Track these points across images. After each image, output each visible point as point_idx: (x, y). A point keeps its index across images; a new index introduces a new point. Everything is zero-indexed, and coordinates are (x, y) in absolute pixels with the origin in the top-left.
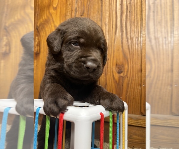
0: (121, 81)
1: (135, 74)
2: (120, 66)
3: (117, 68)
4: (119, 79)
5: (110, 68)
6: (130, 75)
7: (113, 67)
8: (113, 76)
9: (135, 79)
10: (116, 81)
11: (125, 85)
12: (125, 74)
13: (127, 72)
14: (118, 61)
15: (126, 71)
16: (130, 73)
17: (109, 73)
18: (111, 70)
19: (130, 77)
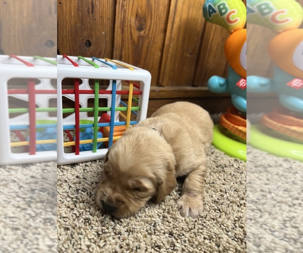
0: (141, 43)
1: (157, 35)
2: (141, 18)
3: (137, 22)
4: (139, 40)
5: (128, 19)
6: (152, 35)
7: (132, 18)
8: (131, 33)
9: (157, 43)
10: (134, 43)
11: (144, 49)
12: (146, 33)
13: (149, 30)
14: (139, 10)
15: (148, 28)
16: (152, 32)
17: (126, 29)
18: (129, 24)
19: (151, 39)
